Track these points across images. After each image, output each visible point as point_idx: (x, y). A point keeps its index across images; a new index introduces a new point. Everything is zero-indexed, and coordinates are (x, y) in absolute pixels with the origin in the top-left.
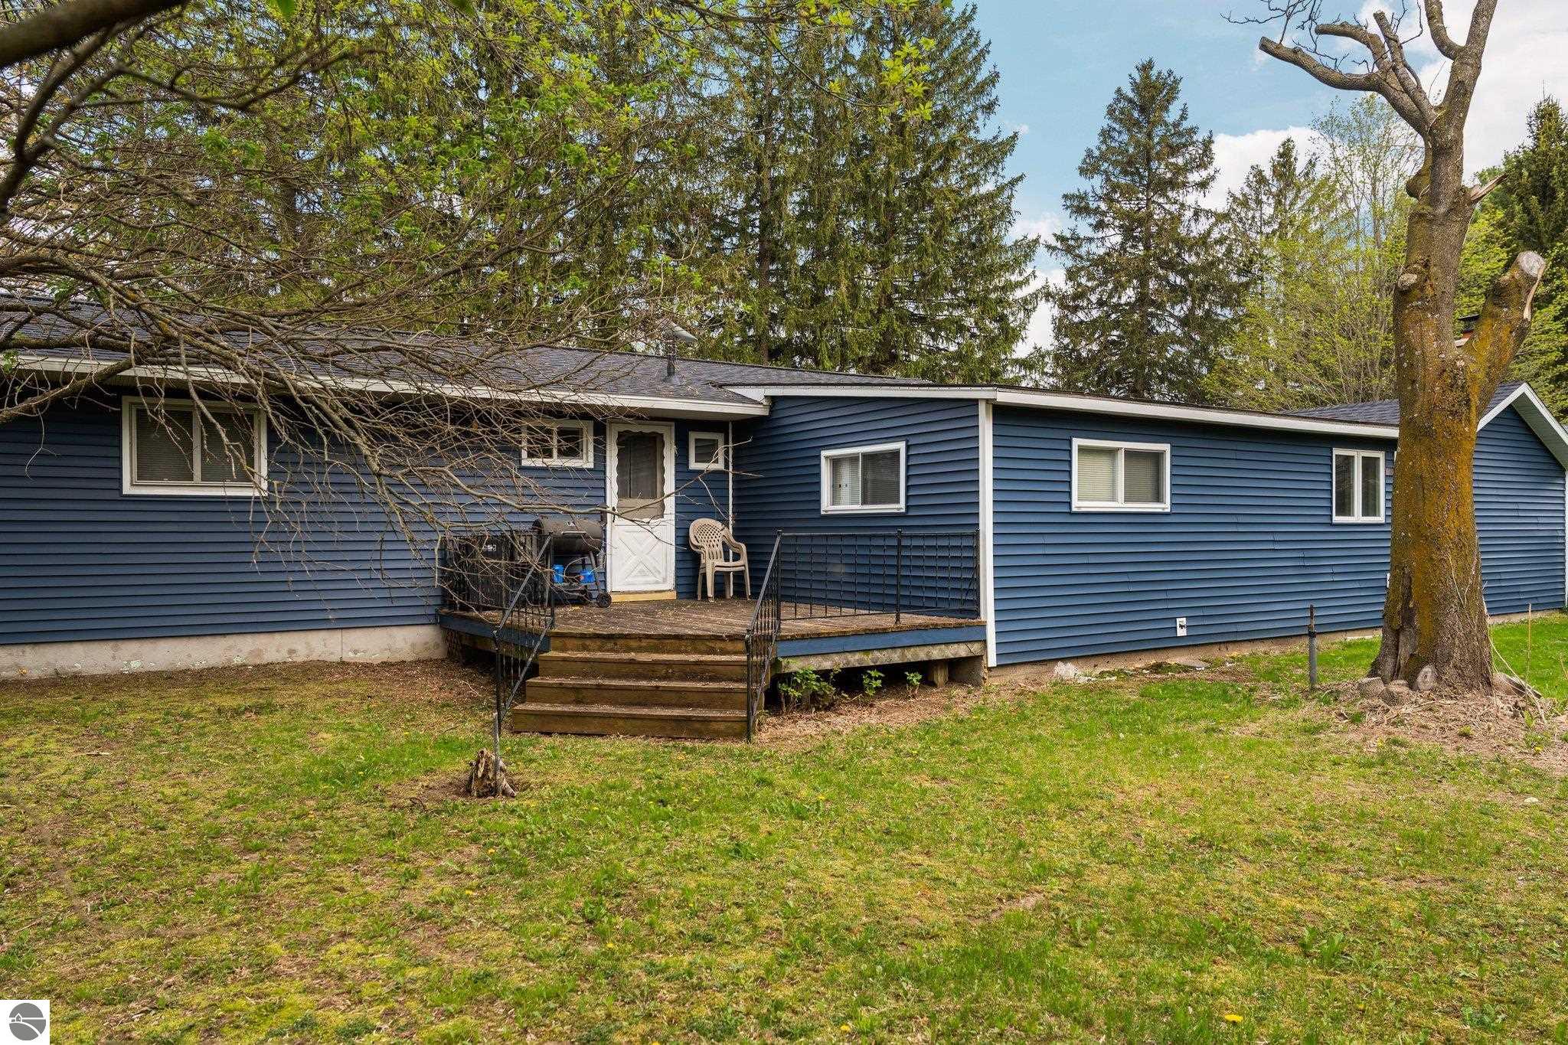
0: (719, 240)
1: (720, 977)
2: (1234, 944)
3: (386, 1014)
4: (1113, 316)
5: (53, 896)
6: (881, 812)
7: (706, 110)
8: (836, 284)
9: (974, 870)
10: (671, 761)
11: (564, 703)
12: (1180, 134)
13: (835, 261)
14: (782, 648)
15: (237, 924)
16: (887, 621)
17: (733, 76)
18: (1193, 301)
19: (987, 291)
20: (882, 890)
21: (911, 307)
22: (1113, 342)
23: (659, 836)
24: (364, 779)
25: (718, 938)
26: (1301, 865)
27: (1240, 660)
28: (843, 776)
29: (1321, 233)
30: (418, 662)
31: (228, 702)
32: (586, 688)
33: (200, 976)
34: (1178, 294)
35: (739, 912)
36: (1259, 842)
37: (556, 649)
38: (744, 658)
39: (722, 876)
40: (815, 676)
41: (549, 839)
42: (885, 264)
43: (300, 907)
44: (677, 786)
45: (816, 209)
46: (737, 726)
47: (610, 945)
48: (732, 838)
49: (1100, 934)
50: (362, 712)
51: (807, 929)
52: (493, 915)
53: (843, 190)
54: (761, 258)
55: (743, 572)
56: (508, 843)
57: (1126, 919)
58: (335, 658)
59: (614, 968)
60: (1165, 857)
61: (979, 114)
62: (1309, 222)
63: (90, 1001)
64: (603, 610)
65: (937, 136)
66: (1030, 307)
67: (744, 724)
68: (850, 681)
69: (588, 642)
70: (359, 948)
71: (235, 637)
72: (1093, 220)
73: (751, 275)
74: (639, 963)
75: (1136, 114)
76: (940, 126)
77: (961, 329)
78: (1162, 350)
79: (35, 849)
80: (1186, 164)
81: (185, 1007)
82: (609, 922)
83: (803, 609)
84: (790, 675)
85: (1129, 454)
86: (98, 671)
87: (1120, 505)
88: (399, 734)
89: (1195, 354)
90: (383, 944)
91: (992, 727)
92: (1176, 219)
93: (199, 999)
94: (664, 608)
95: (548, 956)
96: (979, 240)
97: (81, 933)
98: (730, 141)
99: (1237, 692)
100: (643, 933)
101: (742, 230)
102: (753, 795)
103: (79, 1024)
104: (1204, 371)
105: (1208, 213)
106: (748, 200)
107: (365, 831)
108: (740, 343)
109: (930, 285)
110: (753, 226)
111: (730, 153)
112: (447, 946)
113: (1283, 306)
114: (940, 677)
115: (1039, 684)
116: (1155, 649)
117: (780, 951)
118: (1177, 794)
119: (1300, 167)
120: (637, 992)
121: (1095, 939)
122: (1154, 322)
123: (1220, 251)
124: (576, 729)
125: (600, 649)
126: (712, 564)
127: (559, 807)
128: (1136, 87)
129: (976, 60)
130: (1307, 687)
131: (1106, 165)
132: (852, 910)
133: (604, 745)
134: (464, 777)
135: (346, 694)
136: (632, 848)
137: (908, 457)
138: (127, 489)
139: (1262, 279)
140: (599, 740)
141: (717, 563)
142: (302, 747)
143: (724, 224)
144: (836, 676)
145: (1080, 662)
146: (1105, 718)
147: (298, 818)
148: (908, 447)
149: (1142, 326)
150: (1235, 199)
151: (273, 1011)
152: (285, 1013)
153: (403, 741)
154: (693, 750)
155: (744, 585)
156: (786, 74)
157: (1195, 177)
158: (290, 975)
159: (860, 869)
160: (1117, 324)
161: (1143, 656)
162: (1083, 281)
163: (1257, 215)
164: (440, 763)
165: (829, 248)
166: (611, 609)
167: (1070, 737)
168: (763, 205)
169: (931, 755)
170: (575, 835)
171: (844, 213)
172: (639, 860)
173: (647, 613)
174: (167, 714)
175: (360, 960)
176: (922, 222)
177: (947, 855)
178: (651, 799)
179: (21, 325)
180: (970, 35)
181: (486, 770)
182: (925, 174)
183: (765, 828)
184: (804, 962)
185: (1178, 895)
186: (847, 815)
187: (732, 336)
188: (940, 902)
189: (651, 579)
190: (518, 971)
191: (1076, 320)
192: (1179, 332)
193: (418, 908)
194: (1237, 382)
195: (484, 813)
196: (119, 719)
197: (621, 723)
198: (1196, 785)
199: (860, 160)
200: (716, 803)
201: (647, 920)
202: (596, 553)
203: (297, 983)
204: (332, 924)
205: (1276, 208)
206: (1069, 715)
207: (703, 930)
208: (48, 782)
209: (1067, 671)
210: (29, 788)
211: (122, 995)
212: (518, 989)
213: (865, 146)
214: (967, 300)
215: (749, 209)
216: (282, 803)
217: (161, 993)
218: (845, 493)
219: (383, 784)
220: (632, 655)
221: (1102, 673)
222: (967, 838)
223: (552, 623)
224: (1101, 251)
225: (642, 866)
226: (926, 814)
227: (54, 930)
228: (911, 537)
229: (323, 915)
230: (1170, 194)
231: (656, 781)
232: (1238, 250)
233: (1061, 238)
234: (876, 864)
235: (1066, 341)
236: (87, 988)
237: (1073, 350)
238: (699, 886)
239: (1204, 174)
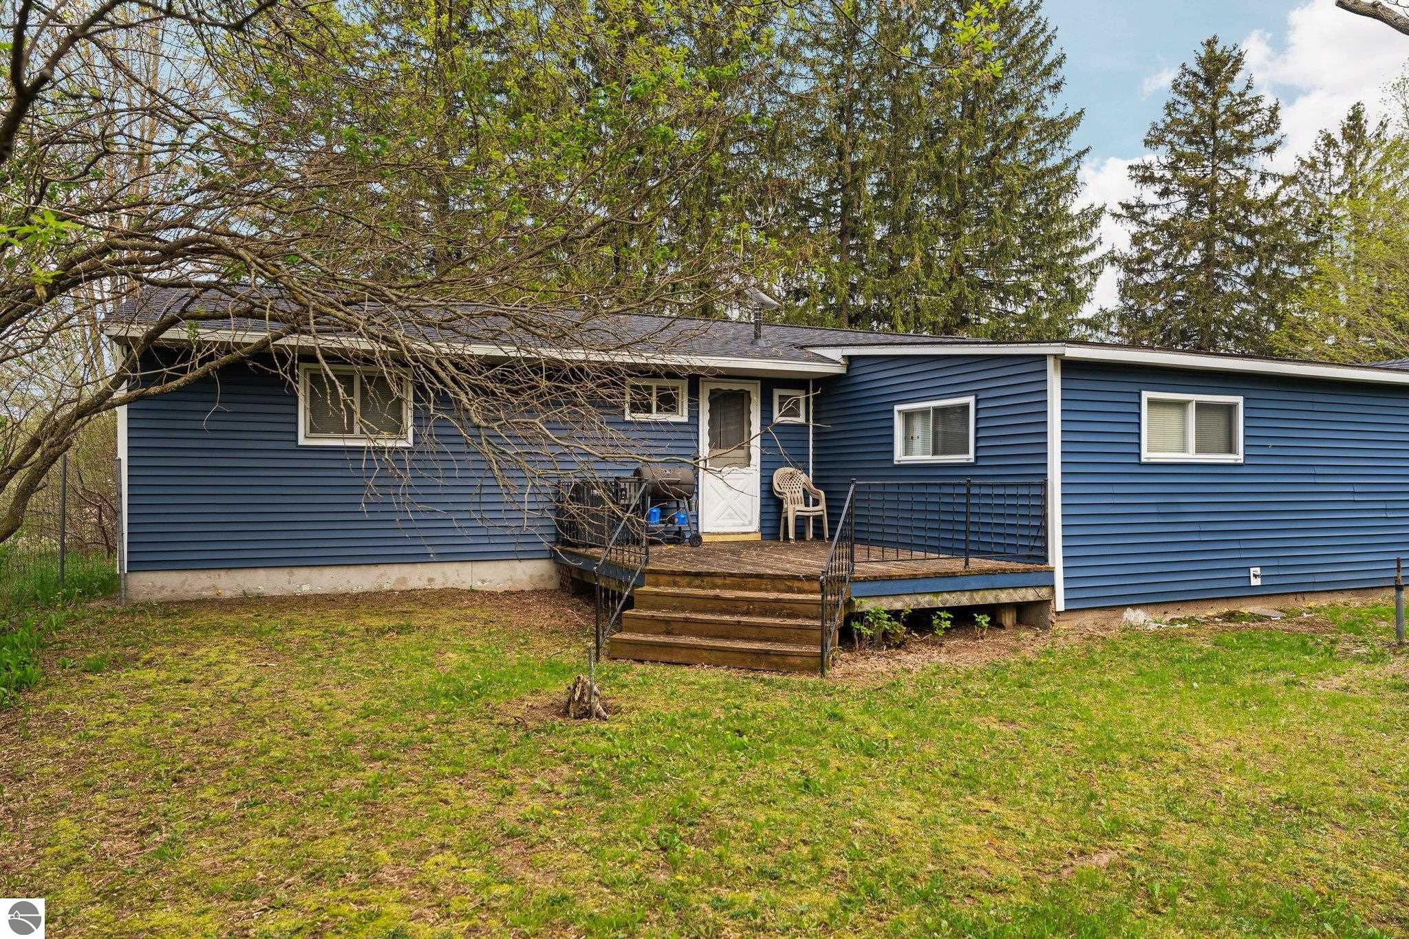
0: (804, 220)
1: (784, 920)
2: (1331, 922)
3: (470, 931)
4: (1179, 278)
5: (209, 792)
6: (950, 753)
7: (794, 105)
8: (911, 256)
9: (1043, 820)
10: (750, 692)
11: (656, 634)
12: (1247, 103)
13: (909, 234)
14: (857, 589)
15: (354, 830)
16: (957, 565)
17: (818, 74)
18: (1260, 260)
19: (1054, 257)
20: (948, 836)
21: (981, 274)
22: (1179, 302)
23: (733, 765)
24: (478, 697)
25: (784, 877)
26: (1402, 836)
27: (1318, 611)
28: (912, 714)
29: (1394, 191)
30: (535, 592)
31: (375, 622)
32: (675, 621)
33: (316, 878)
34: (1245, 254)
35: (805, 850)
36: (1351, 807)
37: (649, 584)
38: (819, 597)
39: (791, 811)
40: (886, 616)
41: (632, 764)
42: (957, 236)
43: (408, 816)
44: (754, 717)
45: (892, 189)
46: (812, 662)
47: (679, 877)
48: (803, 772)
49: (1180, 900)
50: (484, 635)
51: (873, 874)
52: (575, 836)
53: (918, 171)
54: (842, 234)
55: (821, 516)
56: (595, 765)
57: (1208, 885)
58: (466, 587)
59: (682, 900)
60: (1248, 818)
61: (1046, 93)
62: (1380, 181)
63: (221, 896)
64: (695, 549)
65: (1006, 117)
66: (1095, 271)
67: (818, 660)
68: (920, 621)
69: (678, 579)
70: (454, 861)
71: (385, 567)
72: (1158, 188)
73: (833, 250)
74: (706, 897)
75: (1201, 86)
76: (1008, 107)
77: (1029, 293)
78: (1228, 308)
79: (203, 749)
80: (1252, 131)
81: (298, 908)
82: (682, 852)
83: (876, 551)
84: (862, 615)
85: (1200, 406)
86: (276, 593)
87: (1191, 456)
88: (513, 657)
89: (1262, 311)
90: (475, 858)
91: (1060, 671)
92: (1242, 184)
93: (310, 902)
94: (749, 548)
95: (622, 882)
96: (1046, 210)
97: (225, 828)
98: (815, 131)
99: (1317, 644)
100: (712, 865)
101: (825, 211)
102: (824, 729)
103: (207, 917)
104: (1272, 327)
105: (1275, 177)
106: (831, 183)
107: (474, 746)
108: (823, 311)
109: (1000, 251)
110: (836, 206)
111: (815, 142)
112: (531, 865)
113: (1355, 262)
114: (1008, 619)
115: (1109, 629)
116: (1228, 598)
117: (845, 895)
118: (1258, 750)
119: (1371, 129)
120: (702, 928)
121: (1174, 905)
122: (1220, 282)
123: (1289, 211)
124: (667, 659)
125: (689, 585)
126: (793, 509)
127: (644, 733)
128: (1201, 62)
129: (1044, 45)
130: (1394, 641)
131: (1171, 136)
132: (918, 856)
133: (690, 674)
134: (564, 699)
135: (472, 619)
136: (707, 777)
137: (977, 410)
138: (302, 441)
139: (1331, 237)
140: (686, 669)
141: (798, 508)
142: (431, 665)
143: (809, 205)
144: (908, 616)
145: (1150, 609)
146: (1178, 666)
147: (418, 731)
148: (977, 401)
149: (1208, 286)
150: (1303, 163)
151: (371, 919)
152: (381, 922)
153: (515, 662)
154: (770, 683)
155: (822, 529)
156: (866, 69)
157: (1260, 142)
158: (391, 884)
159: (927, 812)
160: (1182, 285)
161: (1215, 604)
162: (1148, 245)
163: (1326, 176)
164: (545, 684)
165: (904, 224)
166: (702, 549)
167: (1141, 684)
168: (844, 187)
169: (1000, 697)
170: (657, 761)
171: (918, 191)
172: (713, 789)
173: (733, 553)
174: (326, 631)
175: (453, 873)
176: (991, 196)
177: (1016, 803)
178: (728, 729)
179: (193, 299)
180: (1037, 23)
181: (582, 694)
182: (993, 153)
183: (834, 763)
184: (869, 909)
185: (1265, 862)
186: (916, 755)
187: (815, 305)
188: (1008, 853)
189: (739, 522)
190: (593, 896)
191: (1142, 282)
192: (1245, 291)
193: (509, 825)
194: (1307, 337)
195: (577, 734)
196: (288, 635)
197: (705, 654)
198: (1277, 740)
199: (935, 143)
200: (789, 736)
201: (716, 852)
202: (688, 498)
203: (396, 892)
204: (434, 835)
205: (1345, 169)
206: (1140, 661)
207: (770, 866)
208: (223, 688)
209: (1136, 617)
210: (207, 693)
211: (247, 892)
212: (591, 916)
213: (938, 130)
214: (1034, 266)
215: (832, 191)
216: (408, 716)
217: (281, 893)
218: (917, 444)
219: (493, 701)
220: (717, 592)
221: (1172, 620)
222: (1037, 785)
223: (647, 561)
224: (1166, 217)
225: (716, 796)
226: (995, 757)
227: (205, 825)
228: (980, 486)
229: (428, 825)
230: (1236, 160)
231: (734, 711)
232: (1306, 211)
233: (1127, 207)
234: (943, 808)
235: (1131, 302)
236: (220, 882)
237: (1138, 311)
238: (768, 820)
239: (1270, 139)
